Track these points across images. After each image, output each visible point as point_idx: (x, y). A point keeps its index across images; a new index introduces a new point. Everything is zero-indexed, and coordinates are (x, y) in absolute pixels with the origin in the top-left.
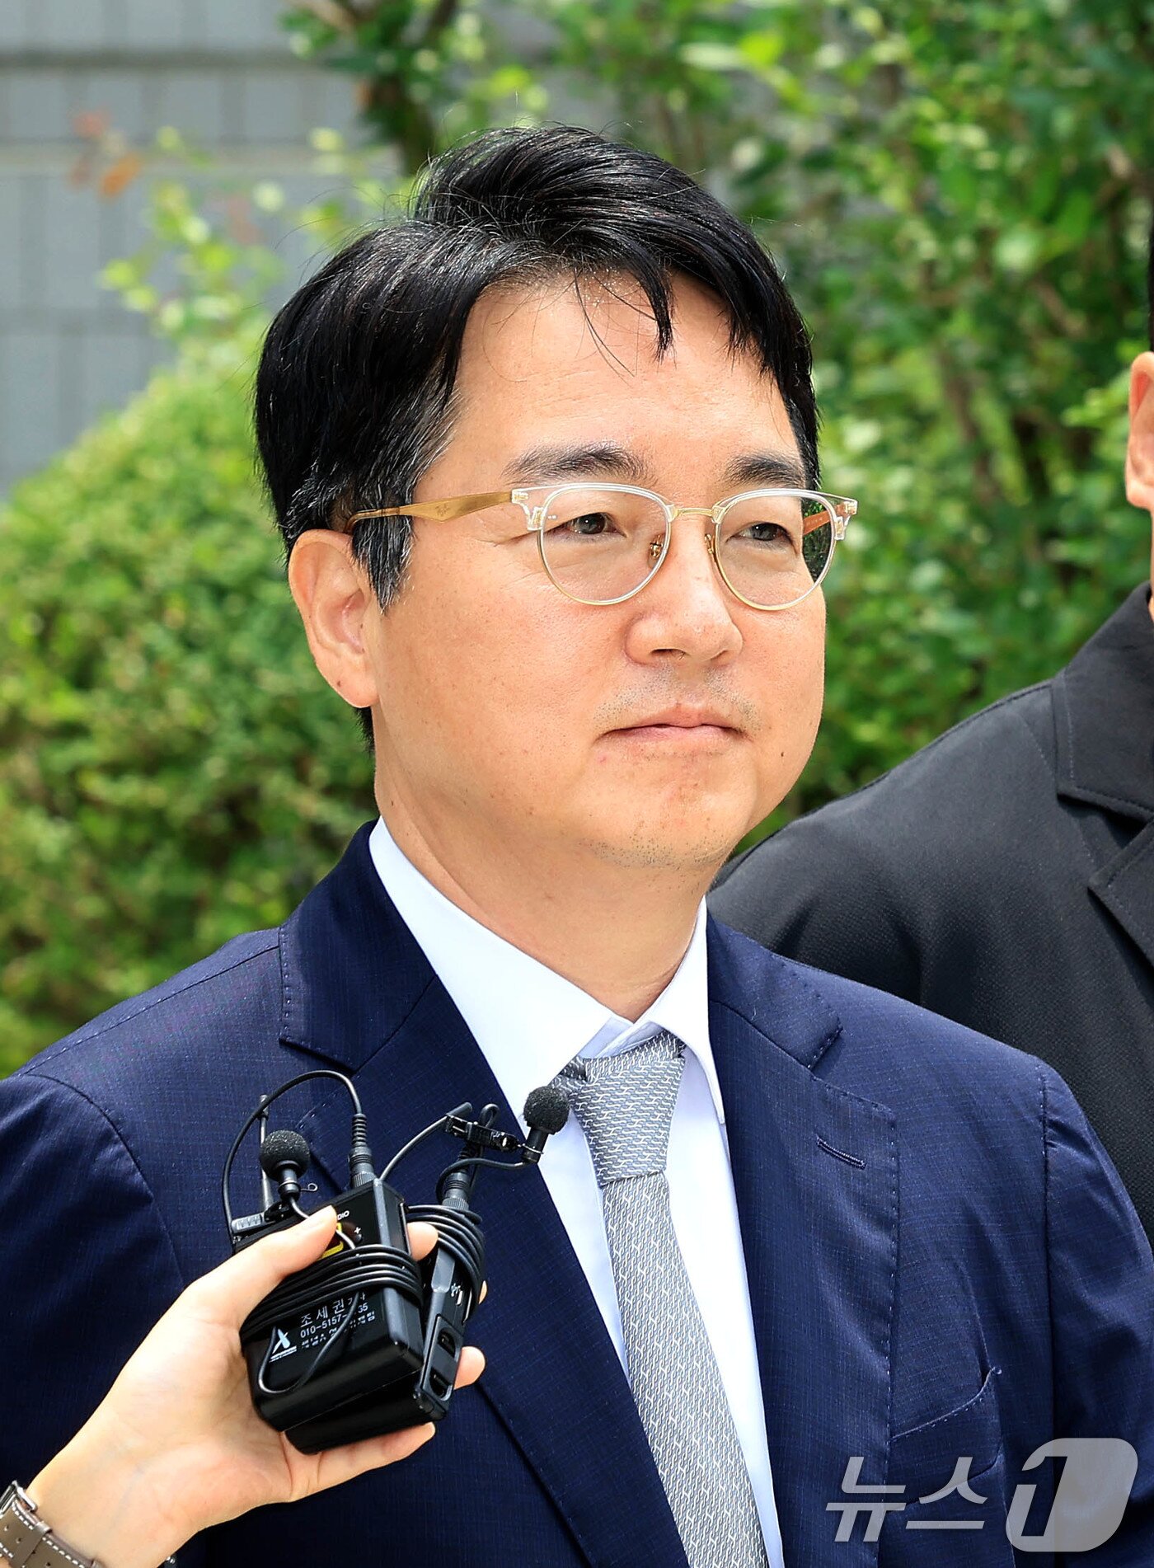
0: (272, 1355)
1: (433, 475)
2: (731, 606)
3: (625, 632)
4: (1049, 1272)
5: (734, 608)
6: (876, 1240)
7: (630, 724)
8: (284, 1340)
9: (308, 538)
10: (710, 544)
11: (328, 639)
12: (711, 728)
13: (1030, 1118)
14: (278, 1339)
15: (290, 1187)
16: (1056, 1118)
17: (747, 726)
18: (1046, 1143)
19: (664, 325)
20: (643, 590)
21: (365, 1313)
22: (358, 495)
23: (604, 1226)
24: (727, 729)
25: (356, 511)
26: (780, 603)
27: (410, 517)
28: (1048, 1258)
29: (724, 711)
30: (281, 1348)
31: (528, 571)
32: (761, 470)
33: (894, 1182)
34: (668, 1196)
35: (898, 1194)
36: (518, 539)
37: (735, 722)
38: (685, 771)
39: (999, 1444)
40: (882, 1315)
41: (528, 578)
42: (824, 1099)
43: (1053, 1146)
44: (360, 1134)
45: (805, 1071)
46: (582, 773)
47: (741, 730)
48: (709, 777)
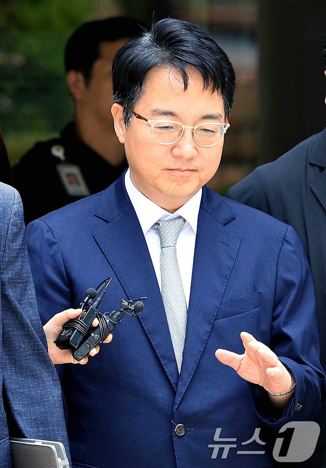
3: (172, 149)
9: (116, 105)
10: (193, 133)
17: (198, 170)
18: (282, 244)
20: (177, 141)
24: (192, 170)
33: (237, 251)
38: (180, 179)
42: (225, 232)
45: (221, 225)
46: (158, 176)
47: (196, 170)
48: (186, 180)
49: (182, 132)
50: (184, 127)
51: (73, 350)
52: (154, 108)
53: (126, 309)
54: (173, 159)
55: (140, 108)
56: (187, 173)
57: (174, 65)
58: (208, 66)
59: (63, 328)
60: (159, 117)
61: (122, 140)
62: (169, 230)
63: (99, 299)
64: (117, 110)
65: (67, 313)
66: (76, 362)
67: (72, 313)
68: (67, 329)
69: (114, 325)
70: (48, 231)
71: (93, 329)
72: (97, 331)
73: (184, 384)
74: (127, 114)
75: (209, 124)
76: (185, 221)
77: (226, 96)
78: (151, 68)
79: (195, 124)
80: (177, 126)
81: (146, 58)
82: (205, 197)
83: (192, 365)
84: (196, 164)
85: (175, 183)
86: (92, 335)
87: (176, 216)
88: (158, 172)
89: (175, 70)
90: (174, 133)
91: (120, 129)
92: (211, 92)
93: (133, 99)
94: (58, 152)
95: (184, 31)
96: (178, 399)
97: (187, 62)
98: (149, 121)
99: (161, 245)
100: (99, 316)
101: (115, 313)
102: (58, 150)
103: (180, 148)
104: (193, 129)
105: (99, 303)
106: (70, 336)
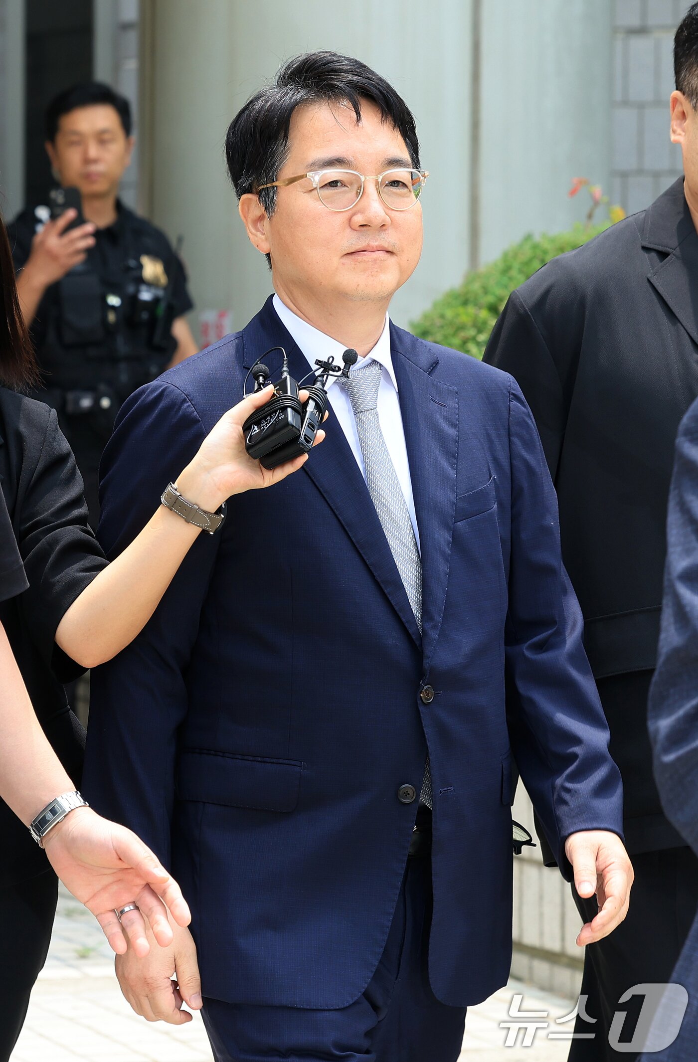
0: (252, 433)
1: (283, 171)
2: (386, 209)
3: (350, 220)
4: (510, 445)
5: (387, 211)
6: (451, 431)
7: (352, 251)
8: (256, 428)
9: (244, 196)
10: (378, 189)
11: (253, 231)
12: (382, 252)
13: (505, 391)
14: (254, 428)
15: (261, 381)
16: (514, 392)
17: (395, 251)
18: (510, 401)
19: (358, 113)
20: (356, 205)
21: (281, 416)
22: (259, 181)
23: (356, 427)
24: (388, 252)
25: (259, 186)
26: (404, 208)
27: (276, 186)
28: (510, 441)
29: (386, 245)
30: (255, 431)
31: (315, 201)
32: (395, 163)
33: (457, 412)
34: (378, 417)
35: (459, 416)
36: (311, 191)
37: (390, 249)
38: (373, 266)
39: (495, 501)
40: (454, 456)
41: (316, 203)
42: (433, 384)
43: (512, 402)
44: (285, 363)
45: (426, 374)
46: (338, 270)
47: (392, 252)
50: (362, 178)
54: (354, 234)
56: (379, 255)
62: (366, 386)
74: (267, 196)
82: (394, 332)
84: (391, 239)
87: (368, 362)
90: (349, 192)
99: (356, 407)
103: (363, 212)
104: (377, 182)
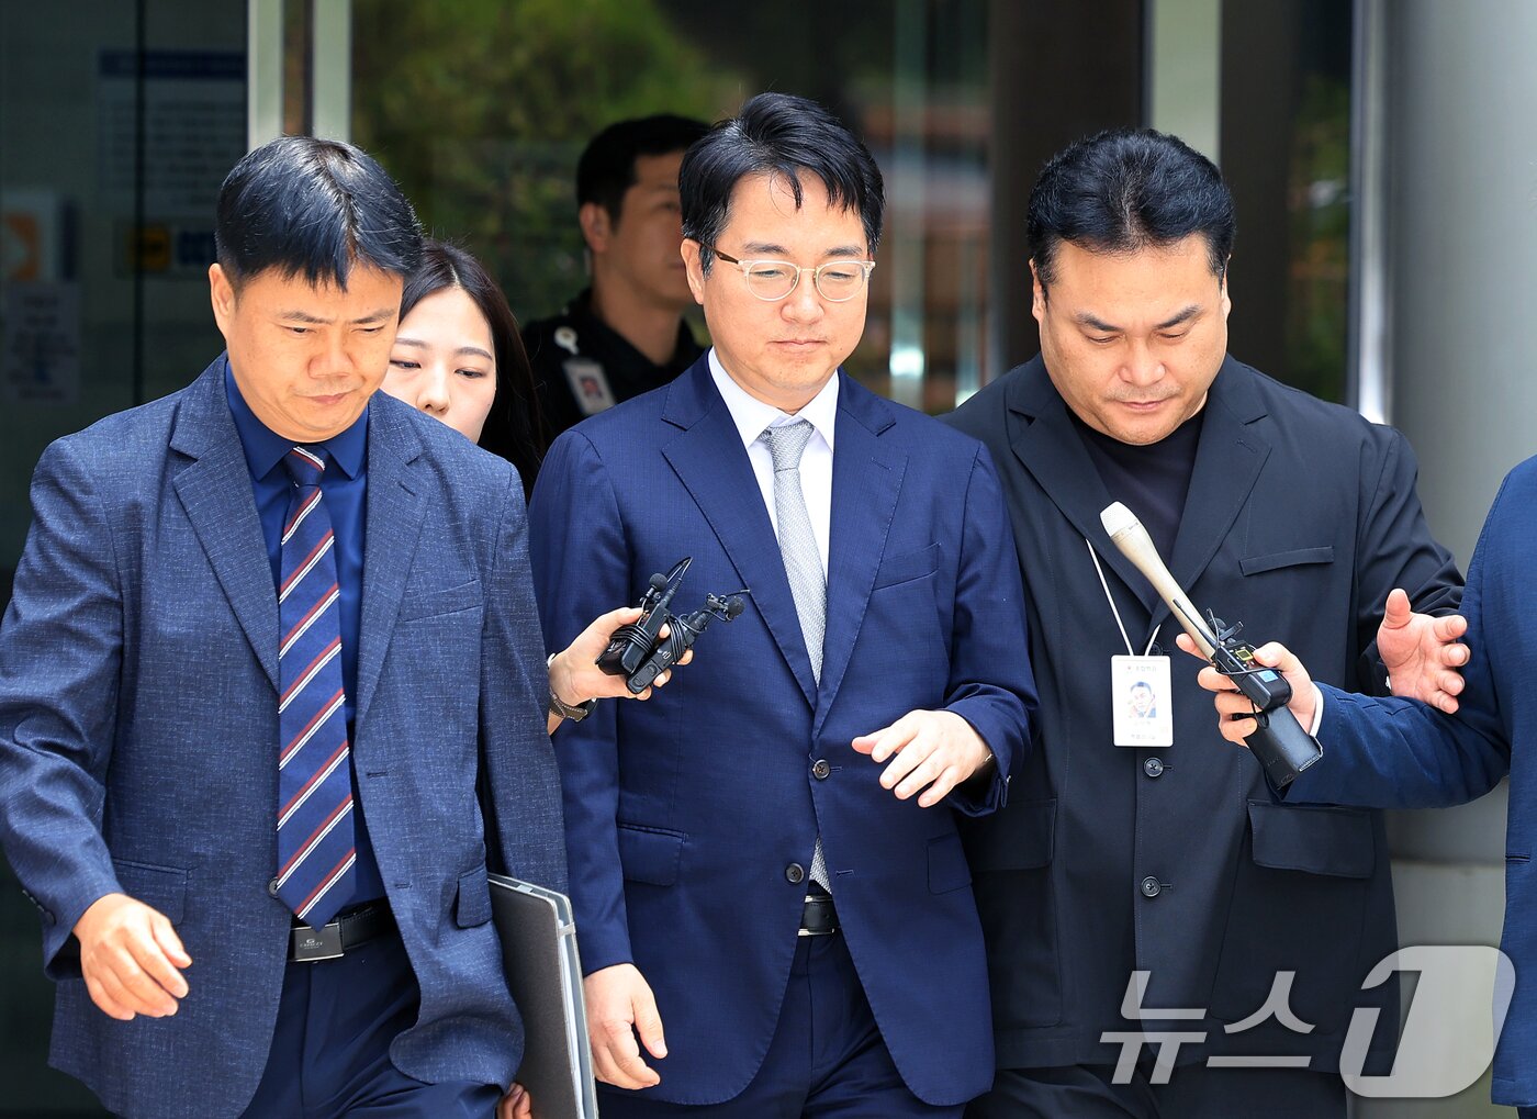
3: (781, 310)
10: (814, 279)
12: (810, 344)
17: (827, 340)
18: (974, 467)
20: (789, 295)
33: (902, 476)
35: (903, 479)
37: (822, 340)
38: (799, 356)
42: (879, 446)
45: (873, 435)
46: (762, 354)
47: (824, 342)
48: (808, 359)
49: (796, 280)
50: (798, 270)
51: (628, 677)
52: (748, 242)
53: (715, 609)
54: (784, 326)
55: (725, 243)
56: (808, 347)
57: (779, 168)
58: (834, 169)
59: (611, 640)
60: (757, 256)
61: (699, 299)
62: (788, 443)
63: (671, 592)
64: (689, 249)
65: (617, 614)
66: (632, 696)
67: (627, 614)
68: (617, 641)
69: (695, 635)
70: (588, 447)
71: (662, 642)
72: (667, 645)
73: (828, 696)
74: (706, 254)
75: (840, 264)
76: (812, 426)
77: (867, 217)
78: (739, 176)
79: (818, 264)
80: (788, 270)
81: (731, 159)
82: (844, 390)
83: (840, 665)
84: (822, 331)
85: (790, 364)
86: (659, 651)
87: (798, 421)
88: (761, 346)
89: (779, 177)
90: (783, 282)
91: (697, 282)
92: (841, 210)
93: (713, 229)
94: (566, 340)
95: (792, 111)
96: (819, 721)
97: (799, 162)
98: (741, 263)
99: (775, 465)
100: (671, 621)
101: (697, 616)
102: (566, 336)
103: (794, 306)
104: (815, 273)
105: (671, 599)
106: (622, 653)
